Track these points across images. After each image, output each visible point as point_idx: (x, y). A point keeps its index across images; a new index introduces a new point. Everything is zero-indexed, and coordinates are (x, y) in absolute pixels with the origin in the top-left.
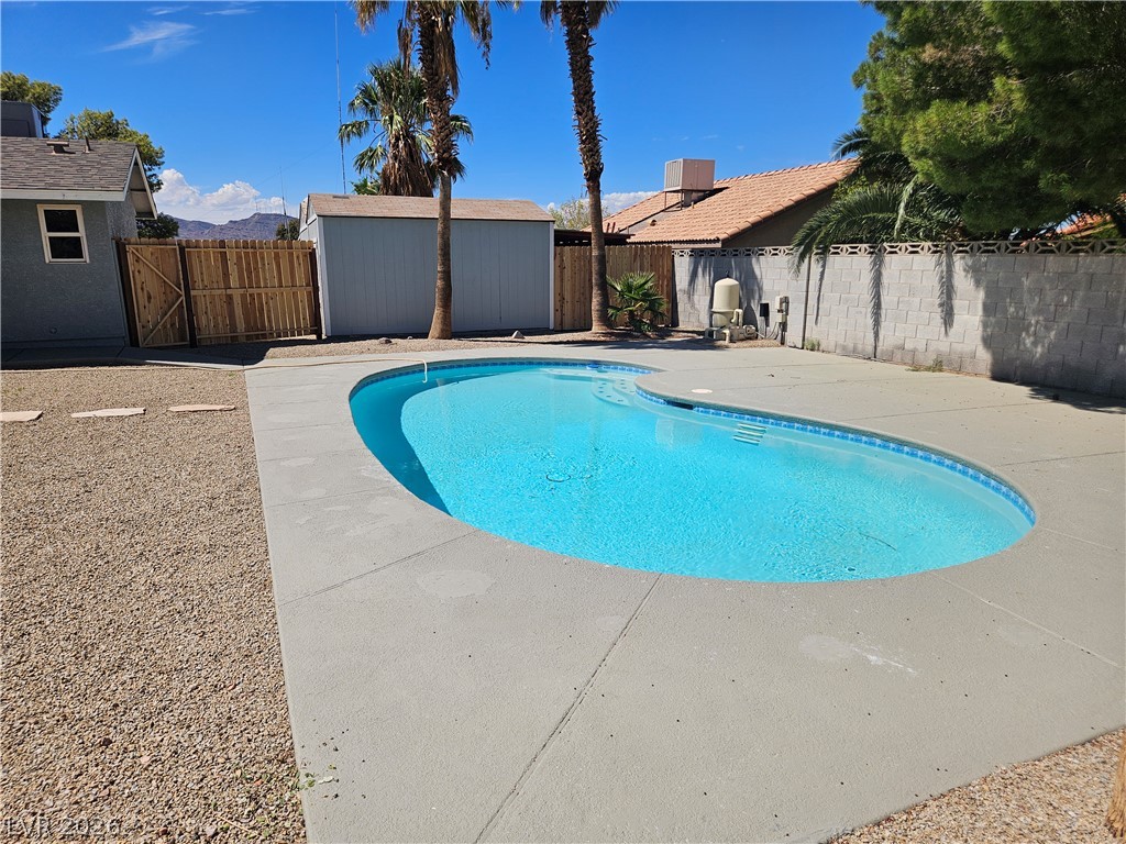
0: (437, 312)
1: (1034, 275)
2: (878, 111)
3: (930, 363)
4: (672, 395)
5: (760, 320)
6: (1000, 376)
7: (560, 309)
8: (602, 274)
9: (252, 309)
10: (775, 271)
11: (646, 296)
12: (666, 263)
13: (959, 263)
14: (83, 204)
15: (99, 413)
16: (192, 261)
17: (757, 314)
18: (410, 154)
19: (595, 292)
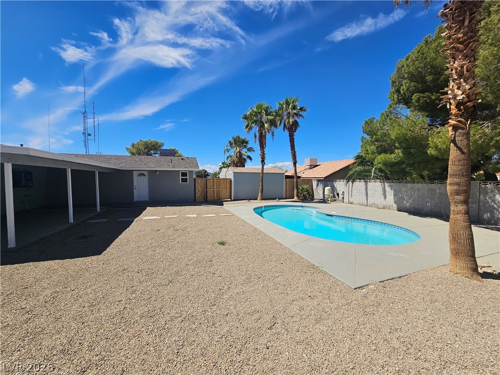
0: (260, 194)
1: (404, 188)
2: (368, 153)
3: (382, 207)
4: (328, 213)
5: (337, 197)
6: (399, 210)
7: (286, 194)
8: (297, 185)
9: (218, 192)
10: (340, 185)
11: (307, 191)
12: (311, 183)
13: (386, 185)
14: (189, 171)
15: (208, 215)
16: (208, 182)
17: (336, 195)
18: (240, 156)
19: (295, 189)
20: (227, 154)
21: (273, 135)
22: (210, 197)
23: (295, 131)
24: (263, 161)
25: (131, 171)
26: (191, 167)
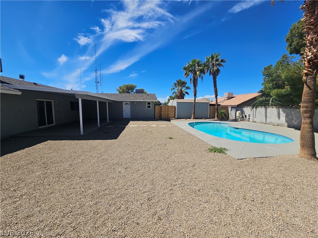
0: (193, 115)
1: (294, 112)
2: (266, 89)
3: (276, 125)
6: (289, 127)
7: (210, 115)
8: (217, 110)
9: (168, 114)
10: (247, 110)
11: (224, 114)
12: (227, 109)
13: (281, 110)
14: (152, 102)
16: (162, 108)
17: (244, 117)
18: (181, 92)
19: (216, 113)
20: (173, 91)
21: (202, 78)
22: (163, 117)
23: (217, 76)
24: (195, 95)
25: (122, 102)
26: (153, 99)
